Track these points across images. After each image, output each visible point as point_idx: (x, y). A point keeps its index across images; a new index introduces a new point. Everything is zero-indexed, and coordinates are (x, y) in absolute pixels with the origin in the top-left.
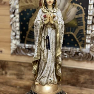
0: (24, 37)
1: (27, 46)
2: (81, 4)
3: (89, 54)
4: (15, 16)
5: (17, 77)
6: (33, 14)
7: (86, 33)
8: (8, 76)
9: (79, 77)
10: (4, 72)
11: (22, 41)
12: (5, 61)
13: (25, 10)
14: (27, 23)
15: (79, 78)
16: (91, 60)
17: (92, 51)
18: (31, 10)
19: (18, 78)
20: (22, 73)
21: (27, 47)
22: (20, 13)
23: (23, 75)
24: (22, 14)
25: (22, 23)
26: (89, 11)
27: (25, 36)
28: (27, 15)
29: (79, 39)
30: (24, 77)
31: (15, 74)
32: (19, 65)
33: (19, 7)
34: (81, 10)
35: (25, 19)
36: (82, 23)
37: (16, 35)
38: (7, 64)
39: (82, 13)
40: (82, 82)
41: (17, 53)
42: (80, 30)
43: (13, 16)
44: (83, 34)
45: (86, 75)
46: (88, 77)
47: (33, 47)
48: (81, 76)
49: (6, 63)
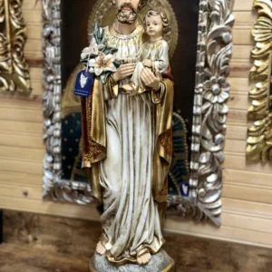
0: (69, 167)
1: (75, 185)
2: (179, 111)
3: (197, 208)
4: (52, 124)
5: (58, 248)
7: (189, 166)
8: (39, 246)
9: (182, 252)
10: (30, 238)
11: (66, 174)
12: (34, 214)
13: (74, 115)
14: (77, 140)
15: (182, 254)
16: (201, 220)
17: (202, 203)
19: (59, 251)
20: (69, 241)
21: (74, 188)
22: (62, 121)
23: (70, 244)
24: (66, 122)
25: (66, 140)
26: (193, 127)
27: (72, 166)
28: (76, 124)
29: (176, 178)
30: (71, 248)
31: (53, 243)
32: (61, 223)
33: (62, 109)
34: (180, 123)
35: (72, 131)
37: (53, 162)
38: (38, 221)
39: (182, 128)
40: (187, 263)
41: (56, 197)
42: (178, 161)
43: (49, 123)
44: (185, 169)
45: (196, 250)
46: (199, 254)
47: (86, 188)
48: (185, 250)
49: (35, 218)
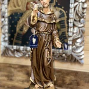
6: (20, 17)
18: (19, 13)
36: (65, 25)
